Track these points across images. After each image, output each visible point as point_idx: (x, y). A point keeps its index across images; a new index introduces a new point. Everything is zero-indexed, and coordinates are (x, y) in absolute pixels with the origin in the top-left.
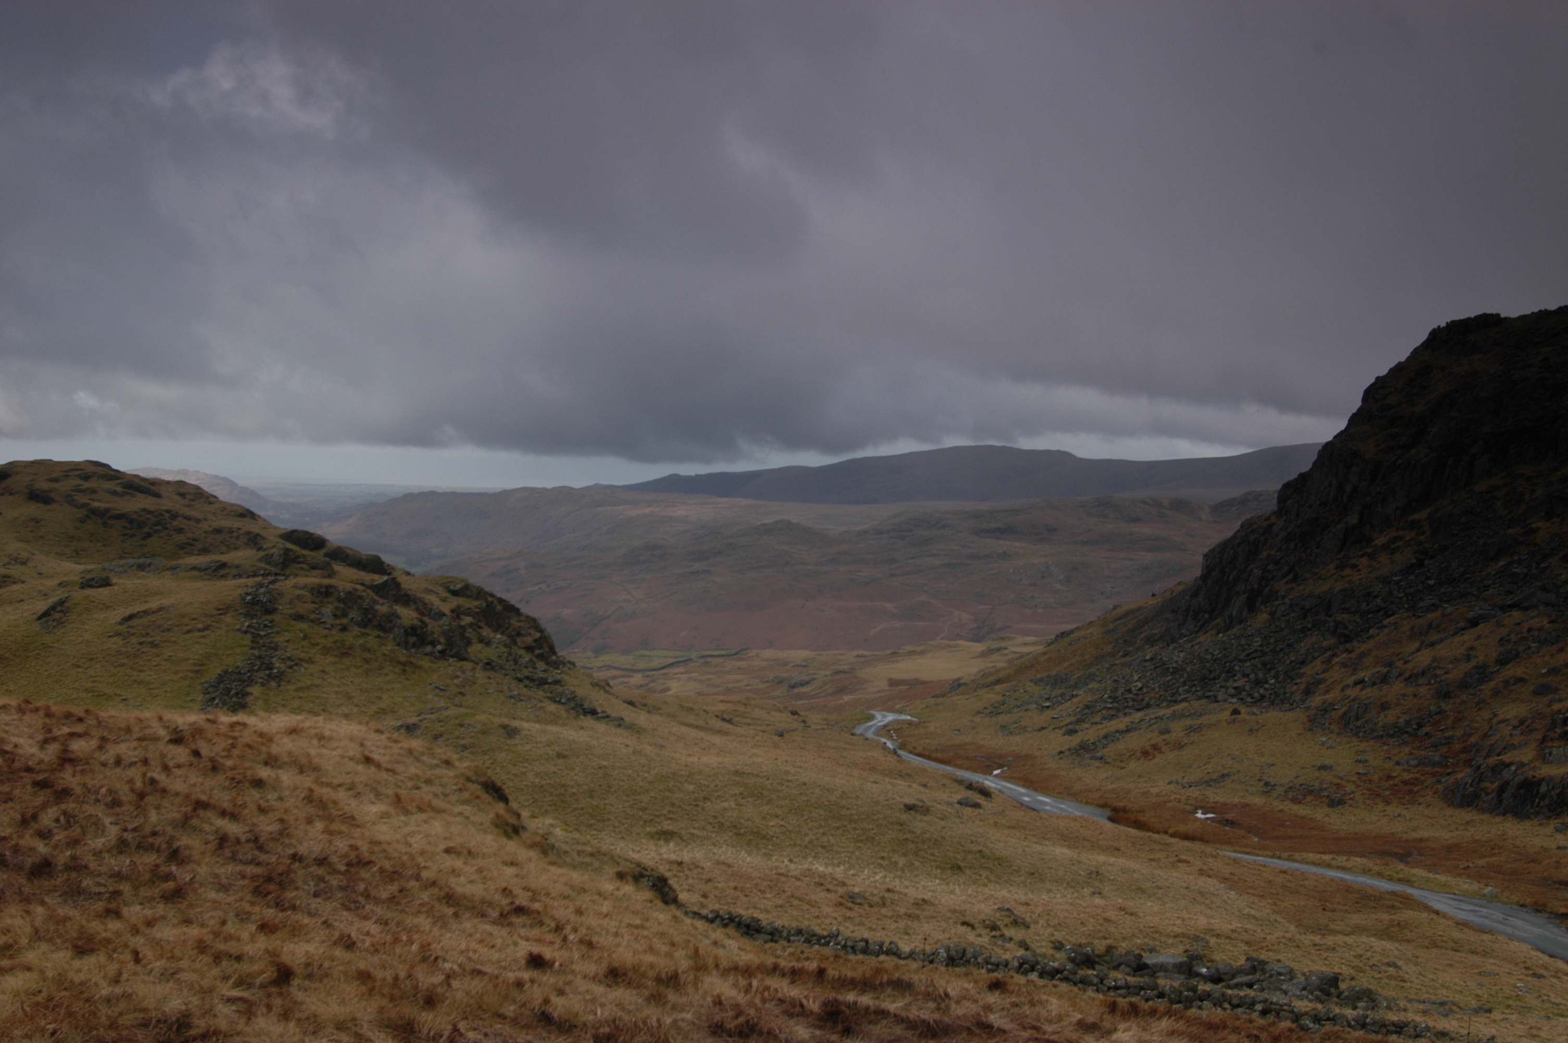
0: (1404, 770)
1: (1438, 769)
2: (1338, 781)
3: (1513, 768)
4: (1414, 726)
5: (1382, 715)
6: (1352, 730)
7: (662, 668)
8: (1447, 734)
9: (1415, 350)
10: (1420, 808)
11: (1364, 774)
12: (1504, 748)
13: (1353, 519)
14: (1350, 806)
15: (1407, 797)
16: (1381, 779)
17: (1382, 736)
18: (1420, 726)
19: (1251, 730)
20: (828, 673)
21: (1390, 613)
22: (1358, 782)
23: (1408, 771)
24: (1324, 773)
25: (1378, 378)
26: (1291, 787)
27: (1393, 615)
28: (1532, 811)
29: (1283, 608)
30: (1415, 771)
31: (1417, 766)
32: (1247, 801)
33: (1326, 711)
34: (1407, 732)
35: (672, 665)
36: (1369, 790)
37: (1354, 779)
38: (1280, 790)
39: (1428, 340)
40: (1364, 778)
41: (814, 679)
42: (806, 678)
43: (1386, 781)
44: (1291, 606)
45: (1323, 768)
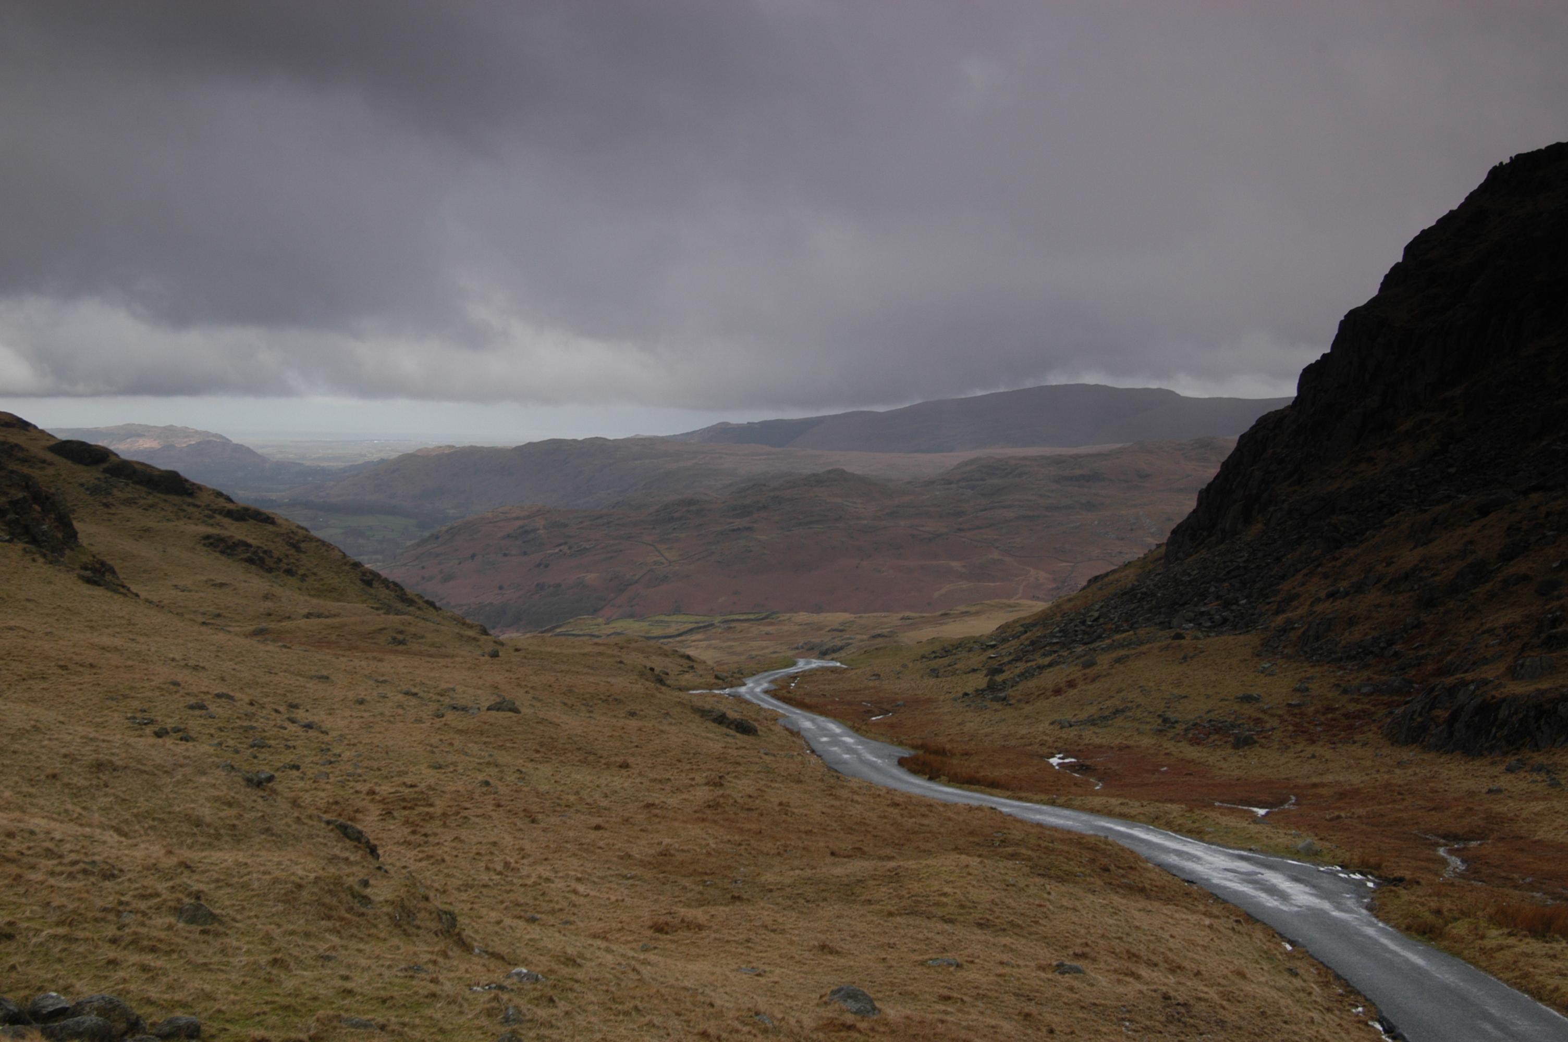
0: (1351, 700)
1: (1395, 698)
2: (1261, 715)
3: (1472, 687)
4: (1382, 645)
5: (1347, 634)
6: (1306, 652)
7: (680, 635)
8: (1421, 653)
9: (1471, 194)
10: (1354, 747)
11: (1295, 706)
12: (1474, 663)
13: (1375, 402)
14: (1262, 746)
15: (1343, 734)
16: (1317, 712)
17: (1341, 659)
18: (1390, 643)
19: (1185, 658)
20: (865, 637)
21: (1395, 510)
22: (1286, 717)
23: (1357, 701)
24: (1246, 706)
25: (1423, 232)
26: (1195, 724)
27: (1398, 512)
28: (1487, 745)
29: (1280, 515)
30: (1366, 700)
31: (1372, 694)
32: (1131, 742)
33: (1285, 631)
34: (1372, 653)
35: (691, 631)
36: (1295, 725)
37: (1280, 712)
38: (1180, 728)
39: (1486, 180)
40: (1296, 711)
41: (849, 644)
42: (838, 643)
43: (1324, 714)
44: (1289, 512)
45: (1247, 699)
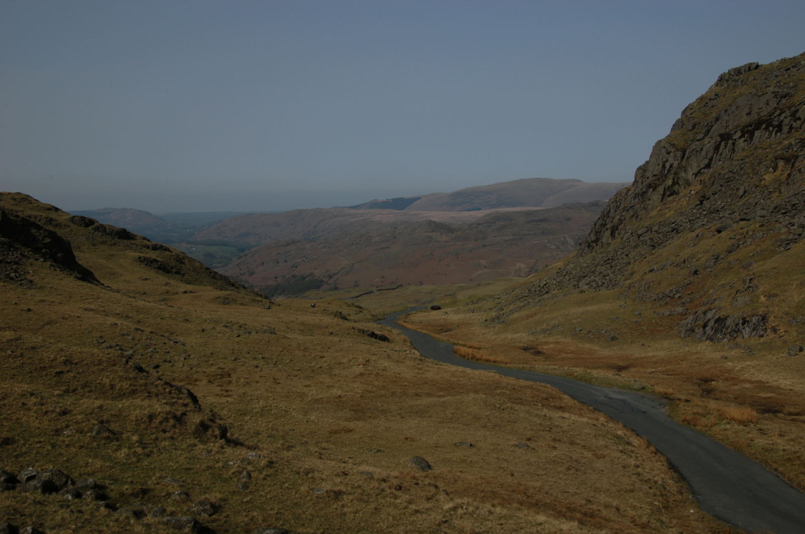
1: (680, 317)
2: (620, 326)
3: (714, 311)
4: (674, 293)
5: (658, 288)
7: (356, 297)
8: (691, 296)
9: (711, 87)
11: (635, 322)
12: (715, 300)
13: (669, 182)
14: (620, 341)
17: (655, 300)
18: (678, 292)
19: (585, 301)
20: (442, 295)
21: (679, 231)
25: (690, 104)
26: (590, 331)
28: (721, 336)
29: (627, 235)
31: (669, 315)
33: (630, 287)
34: (670, 297)
35: (362, 295)
41: (435, 299)
42: (430, 299)
44: (632, 233)
